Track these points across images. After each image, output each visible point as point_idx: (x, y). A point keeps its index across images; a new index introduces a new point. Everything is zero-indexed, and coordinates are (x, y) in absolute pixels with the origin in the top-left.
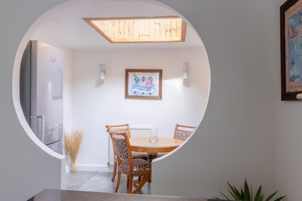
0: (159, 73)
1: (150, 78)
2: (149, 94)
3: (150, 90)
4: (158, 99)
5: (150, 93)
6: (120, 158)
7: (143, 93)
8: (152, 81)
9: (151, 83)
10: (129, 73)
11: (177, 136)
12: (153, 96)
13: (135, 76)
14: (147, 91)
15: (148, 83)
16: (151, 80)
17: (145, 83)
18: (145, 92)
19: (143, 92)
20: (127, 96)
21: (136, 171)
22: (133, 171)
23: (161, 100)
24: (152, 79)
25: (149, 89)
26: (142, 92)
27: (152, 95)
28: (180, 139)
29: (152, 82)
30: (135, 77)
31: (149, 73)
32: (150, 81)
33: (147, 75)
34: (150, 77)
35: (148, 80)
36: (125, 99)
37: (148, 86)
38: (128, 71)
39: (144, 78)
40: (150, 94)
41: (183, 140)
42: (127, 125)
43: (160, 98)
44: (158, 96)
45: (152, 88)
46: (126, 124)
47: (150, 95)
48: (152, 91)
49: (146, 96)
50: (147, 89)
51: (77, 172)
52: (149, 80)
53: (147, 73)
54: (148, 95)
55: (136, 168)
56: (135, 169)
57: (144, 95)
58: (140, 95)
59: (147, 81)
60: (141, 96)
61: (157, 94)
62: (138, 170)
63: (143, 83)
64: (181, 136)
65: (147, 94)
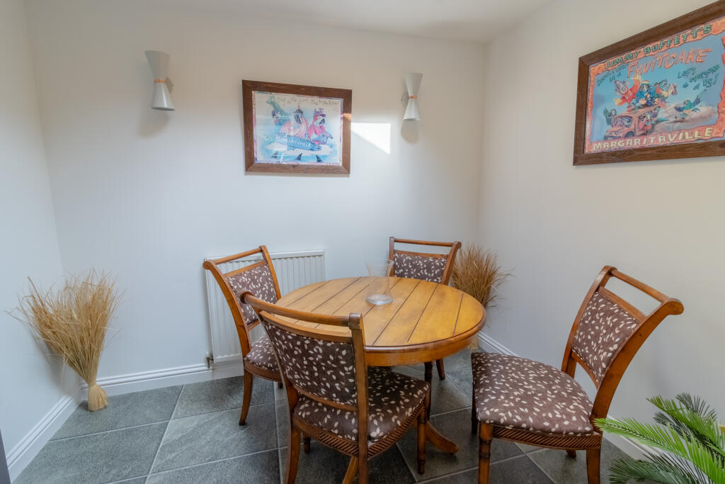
0: (342, 100)
1: (318, 114)
2: (316, 160)
3: (319, 149)
4: (341, 173)
5: (318, 157)
6: (288, 376)
7: (299, 158)
8: (323, 121)
9: (321, 127)
10: (253, 92)
11: (400, 268)
12: (327, 166)
13: (273, 104)
14: (312, 152)
15: (313, 126)
16: (321, 118)
17: (303, 128)
18: (306, 153)
19: (297, 155)
20: (251, 164)
21: (381, 434)
22: (370, 438)
23: (348, 176)
24: (323, 115)
25: (315, 145)
26: (297, 152)
27: (325, 163)
28: (409, 276)
29: (325, 125)
30: (274, 106)
31: (316, 99)
32: (319, 121)
33: (309, 104)
34: (318, 110)
35: (312, 119)
36: (246, 174)
37: (314, 136)
38: (249, 88)
39: (300, 111)
40: (319, 160)
41: (418, 277)
42: (261, 251)
43: (346, 171)
44: (341, 165)
45: (325, 143)
46: (258, 247)
47: (319, 164)
48: (324, 150)
49: (308, 166)
50: (310, 144)
51: (105, 407)
52: (315, 118)
53: (309, 99)
54: (314, 162)
55: (376, 422)
56: (378, 430)
57: (301, 163)
58: (291, 163)
59: (311, 123)
60: (294, 166)
61: (337, 160)
62: (387, 427)
63: (299, 127)
64: (410, 266)
65: (309, 159)
